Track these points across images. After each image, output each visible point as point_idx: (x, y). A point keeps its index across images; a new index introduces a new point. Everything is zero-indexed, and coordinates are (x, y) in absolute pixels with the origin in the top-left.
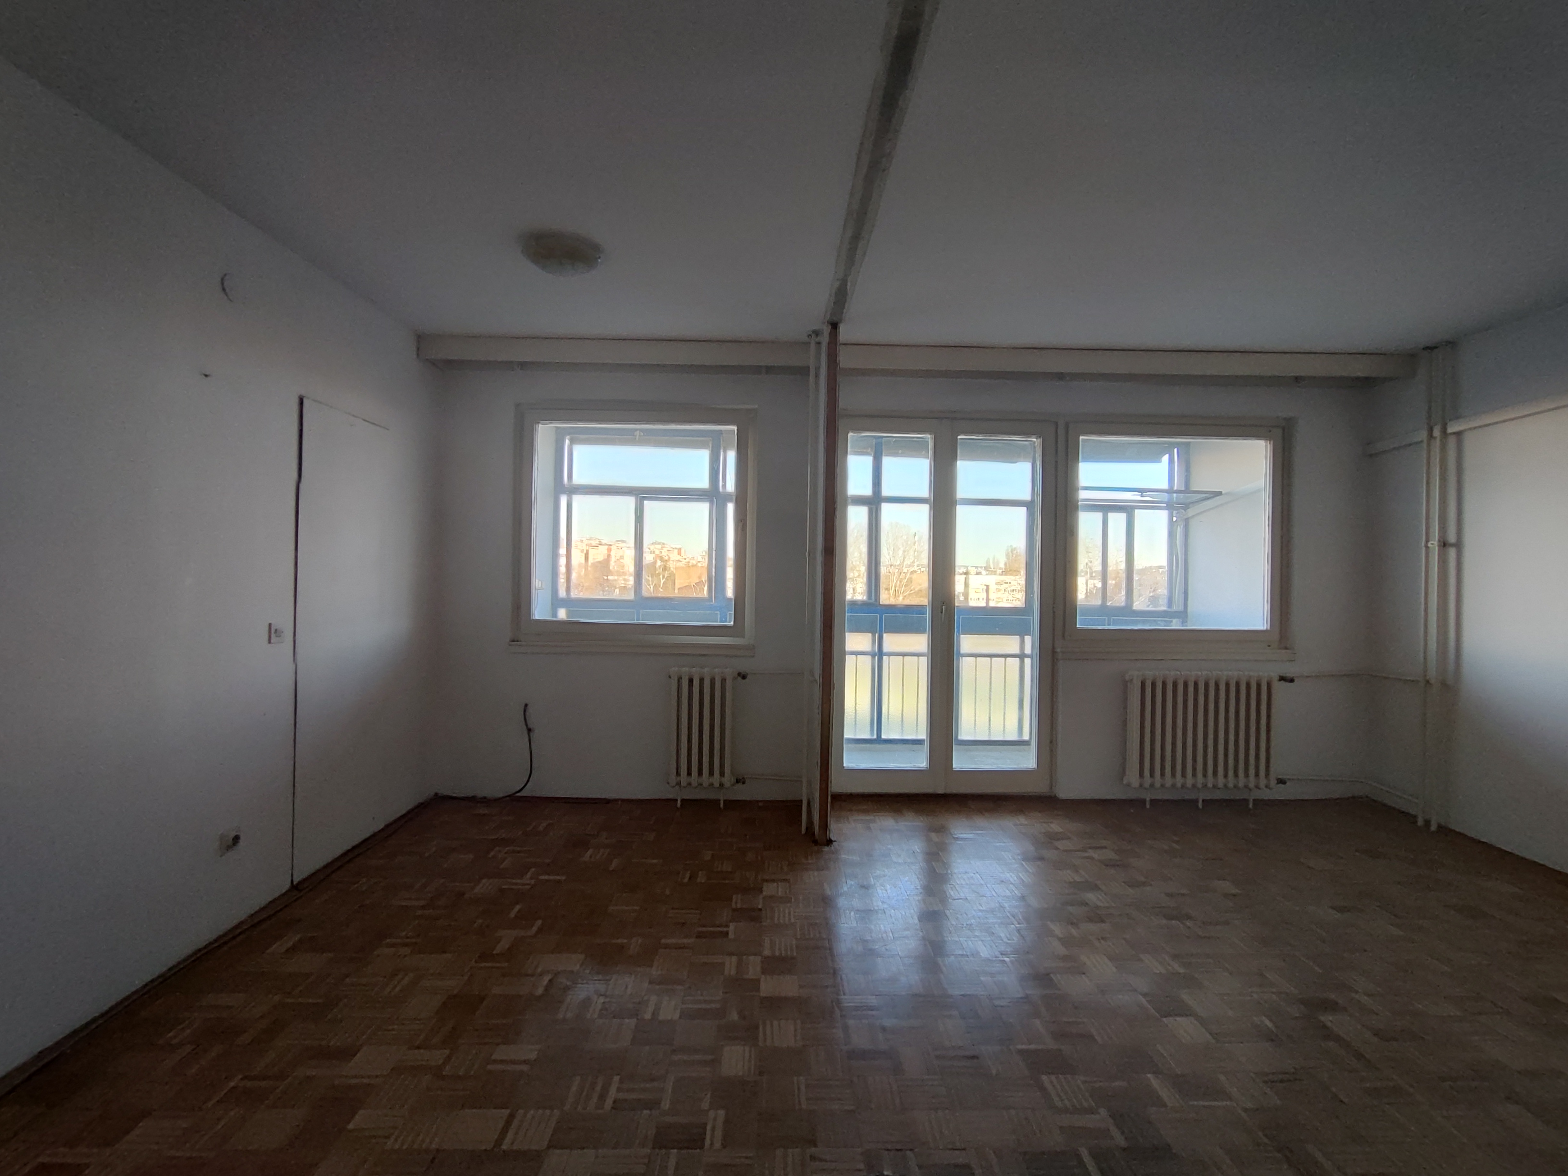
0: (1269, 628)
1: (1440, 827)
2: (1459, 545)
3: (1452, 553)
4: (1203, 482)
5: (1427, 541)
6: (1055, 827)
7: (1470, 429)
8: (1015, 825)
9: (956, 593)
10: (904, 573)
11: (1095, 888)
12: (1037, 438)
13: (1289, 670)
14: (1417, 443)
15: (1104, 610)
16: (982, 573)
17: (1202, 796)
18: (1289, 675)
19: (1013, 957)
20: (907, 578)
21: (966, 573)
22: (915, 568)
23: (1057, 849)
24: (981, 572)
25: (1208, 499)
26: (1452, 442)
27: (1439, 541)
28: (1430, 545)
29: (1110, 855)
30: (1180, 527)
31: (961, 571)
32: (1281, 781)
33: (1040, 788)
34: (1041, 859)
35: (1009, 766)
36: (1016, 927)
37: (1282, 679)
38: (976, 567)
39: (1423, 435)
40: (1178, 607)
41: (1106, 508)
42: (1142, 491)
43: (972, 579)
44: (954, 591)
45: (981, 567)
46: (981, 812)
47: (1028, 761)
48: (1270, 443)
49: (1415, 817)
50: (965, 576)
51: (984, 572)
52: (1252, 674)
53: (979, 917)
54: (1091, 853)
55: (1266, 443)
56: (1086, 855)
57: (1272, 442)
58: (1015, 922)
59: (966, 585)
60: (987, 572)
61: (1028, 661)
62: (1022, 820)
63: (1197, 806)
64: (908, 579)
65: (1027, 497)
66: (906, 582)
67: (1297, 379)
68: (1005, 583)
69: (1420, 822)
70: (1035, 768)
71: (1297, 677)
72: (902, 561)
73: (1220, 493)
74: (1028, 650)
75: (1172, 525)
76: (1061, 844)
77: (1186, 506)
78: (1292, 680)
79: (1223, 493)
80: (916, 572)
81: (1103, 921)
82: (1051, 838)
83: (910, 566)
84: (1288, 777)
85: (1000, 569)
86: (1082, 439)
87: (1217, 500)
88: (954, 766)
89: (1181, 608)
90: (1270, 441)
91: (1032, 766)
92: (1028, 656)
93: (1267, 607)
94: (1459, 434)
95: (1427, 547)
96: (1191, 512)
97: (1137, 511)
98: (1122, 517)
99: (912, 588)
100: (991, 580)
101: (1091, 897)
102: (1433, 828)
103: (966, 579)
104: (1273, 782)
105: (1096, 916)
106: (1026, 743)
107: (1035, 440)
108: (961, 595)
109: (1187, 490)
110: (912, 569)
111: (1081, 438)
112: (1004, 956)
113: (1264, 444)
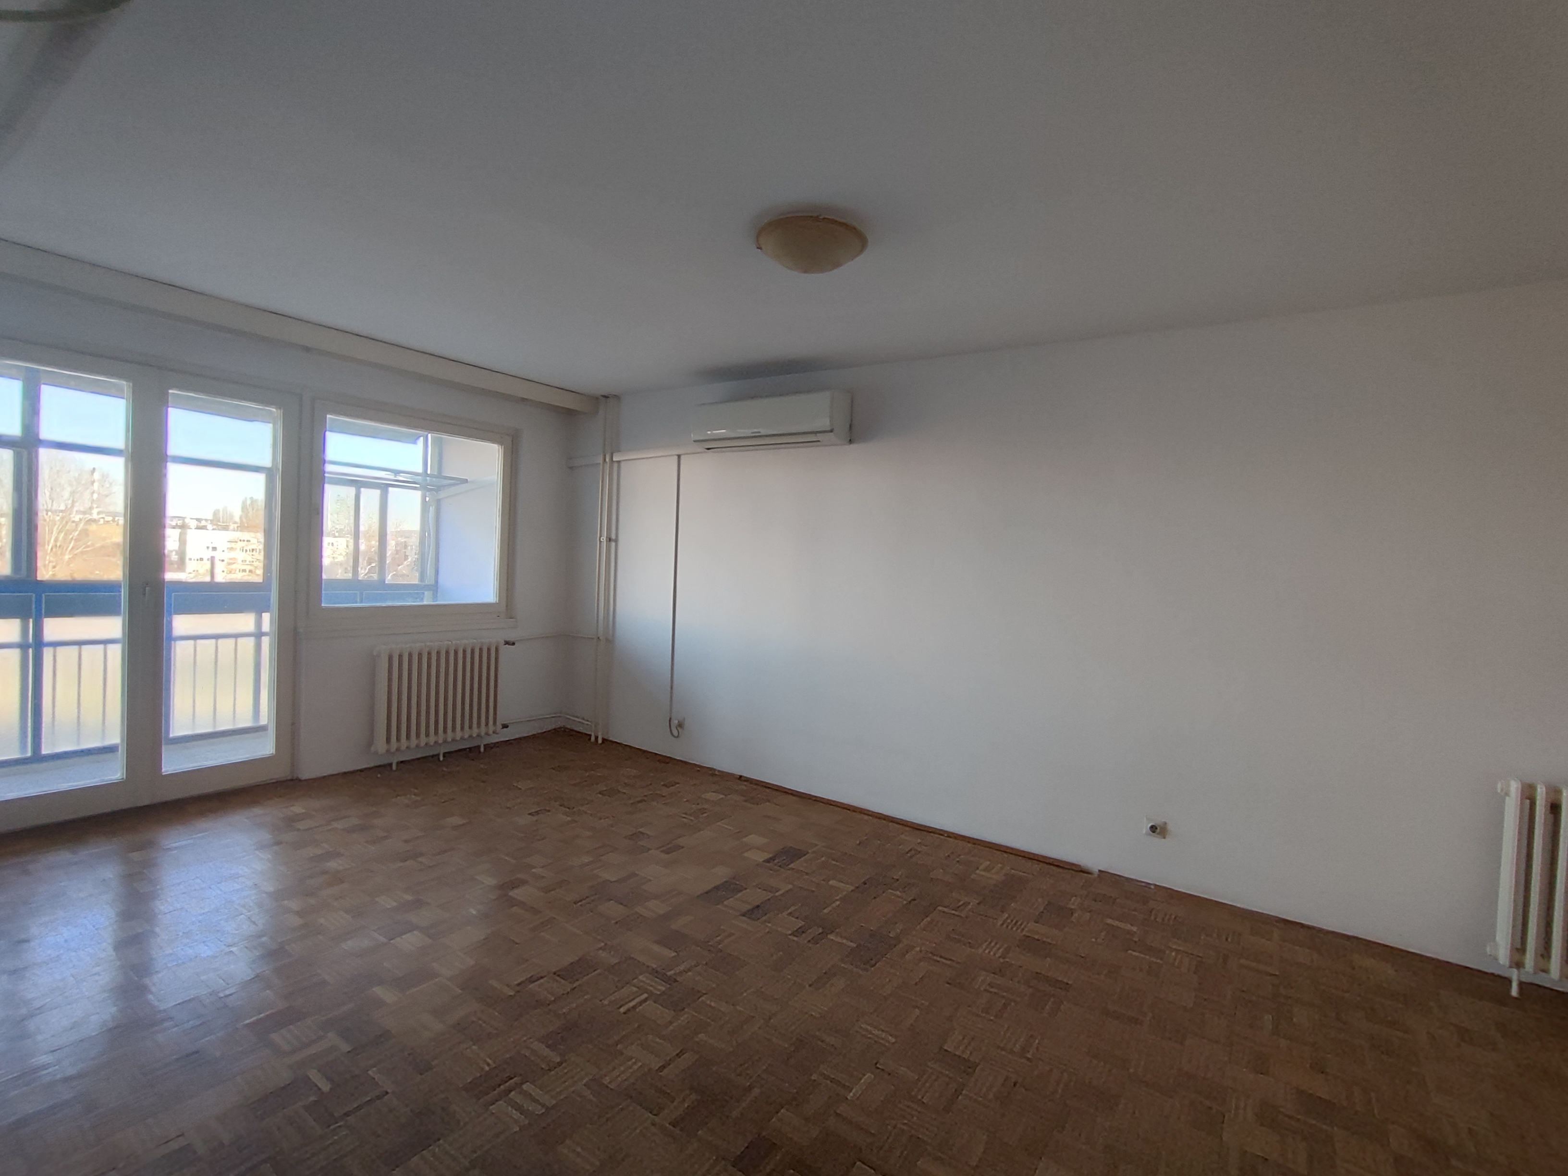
0: (497, 602)
1: (604, 740)
2: (616, 541)
3: (613, 544)
4: (452, 470)
5: (600, 537)
6: (298, 808)
7: (624, 460)
8: (247, 818)
9: (166, 552)
10: (73, 522)
11: (338, 855)
12: (276, 409)
13: (511, 636)
14: (597, 464)
15: (353, 585)
16: (208, 528)
17: (442, 751)
18: (512, 640)
19: (242, 944)
20: (79, 529)
21: (183, 527)
22: (95, 516)
23: (299, 830)
24: (206, 526)
25: (454, 485)
26: (615, 466)
27: (607, 537)
28: (602, 540)
29: (355, 821)
30: (432, 508)
31: (174, 523)
32: (505, 726)
33: (281, 773)
34: (278, 843)
35: (241, 757)
36: (246, 916)
37: (507, 643)
38: (199, 520)
39: (600, 460)
40: (430, 580)
41: (358, 484)
42: (397, 472)
43: (192, 535)
44: (164, 549)
45: (206, 520)
46: (202, 814)
47: (266, 747)
48: (501, 448)
49: (590, 735)
50: (179, 530)
51: (210, 527)
52: (483, 640)
53: (199, 922)
54: (335, 825)
55: (499, 447)
56: (330, 827)
57: (503, 447)
58: (245, 911)
59: (183, 542)
60: (215, 527)
61: (266, 641)
62: (257, 811)
63: (439, 759)
64: (80, 531)
65: (267, 462)
66: (78, 535)
67: (524, 400)
68: (240, 541)
69: (593, 739)
70: (272, 754)
71: (517, 641)
72: (69, 506)
73: (466, 481)
74: (266, 627)
75: (425, 506)
76: (301, 825)
77: (439, 489)
78: (513, 644)
79: (469, 480)
80: (94, 521)
81: (343, 882)
82: (291, 822)
83: (84, 513)
84: (509, 722)
85: (235, 523)
86: (329, 418)
87: (464, 487)
88: (163, 770)
89: (433, 582)
90: (501, 445)
91: (269, 752)
92: (265, 634)
93: (497, 583)
94: (619, 462)
95: (600, 542)
96: (442, 495)
97: (390, 489)
98: (376, 493)
99: (89, 543)
100: (221, 538)
101: (333, 865)
102: (600, 741)
103: (181, 534)
104: (499, 726)
105: (337, 879)
106: (263, 728)
107: (274, 410)
108: (174, 553)
109: (439, 475)
110: (88, 517)
111: (328, 416)
112: (230, 947)
113: (497, 448)
